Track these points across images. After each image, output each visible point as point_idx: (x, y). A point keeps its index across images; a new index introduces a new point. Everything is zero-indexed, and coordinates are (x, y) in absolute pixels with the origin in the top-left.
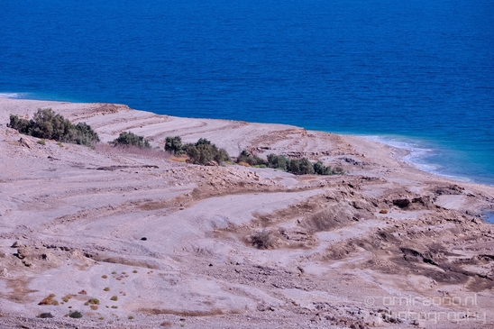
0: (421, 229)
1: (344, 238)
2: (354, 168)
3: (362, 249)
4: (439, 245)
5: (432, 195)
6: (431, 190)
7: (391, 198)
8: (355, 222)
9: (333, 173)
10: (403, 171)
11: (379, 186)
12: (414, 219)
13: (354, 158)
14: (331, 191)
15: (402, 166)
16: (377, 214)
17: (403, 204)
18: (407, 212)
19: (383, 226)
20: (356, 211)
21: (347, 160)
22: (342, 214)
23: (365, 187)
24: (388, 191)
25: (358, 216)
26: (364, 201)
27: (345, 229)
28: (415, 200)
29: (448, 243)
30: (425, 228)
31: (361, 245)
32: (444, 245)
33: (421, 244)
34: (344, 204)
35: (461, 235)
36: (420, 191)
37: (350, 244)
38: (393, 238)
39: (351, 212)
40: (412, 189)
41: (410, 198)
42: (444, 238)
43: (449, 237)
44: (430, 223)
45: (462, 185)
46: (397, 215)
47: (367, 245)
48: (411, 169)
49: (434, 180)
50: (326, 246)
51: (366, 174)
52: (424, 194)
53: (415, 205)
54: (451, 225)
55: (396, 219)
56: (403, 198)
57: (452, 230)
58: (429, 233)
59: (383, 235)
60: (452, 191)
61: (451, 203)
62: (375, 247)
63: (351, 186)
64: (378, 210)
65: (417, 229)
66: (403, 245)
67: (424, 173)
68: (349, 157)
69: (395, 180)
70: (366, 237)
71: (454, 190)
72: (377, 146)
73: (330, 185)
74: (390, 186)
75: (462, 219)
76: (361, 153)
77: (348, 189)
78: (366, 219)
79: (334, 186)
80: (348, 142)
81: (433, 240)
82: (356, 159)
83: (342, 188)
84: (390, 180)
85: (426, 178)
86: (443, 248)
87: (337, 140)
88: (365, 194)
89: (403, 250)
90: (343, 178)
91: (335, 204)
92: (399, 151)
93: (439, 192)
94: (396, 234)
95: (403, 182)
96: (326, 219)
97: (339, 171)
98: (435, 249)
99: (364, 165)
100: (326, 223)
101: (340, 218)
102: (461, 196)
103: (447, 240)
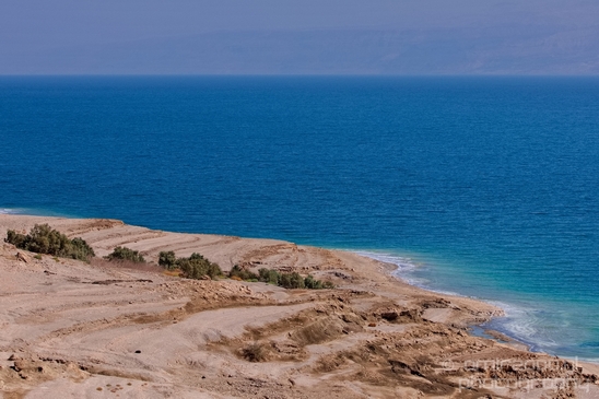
0: (408, 342)
1: (334, 351)
2: (344, 282)
3: (351, 362)
4: (426, 358)
5: (420, 308)
6: (418, 304)
7: (379, 311)
8: (344, 335)
9: (323, 287)
10: (391, 285)
11: (367, 300)
12: (402, 332)
13: (343, 272)
14: (321, 305)
15: (390, 281)
16: (366, 327)
17: (391, 318)
18: (396, 325)
19: (371, 339)
20: (346, 325)
21: (336, 275)
22: (331, 327)
23: (354, 301)
24: (377, 305)
25: (348, 329)
26: (354, 315)
27: (335, 342)
28: (403, 314)
29: (434, 355)
30: (412, 341)
31: (351, 358)
32: (431, 357)
33: (409, 356)
34: (334, 317)
35: (448, 347)
36: (407, 304)
37: (340, 356)
38: (381, 350)
39: (340, 325)
40: (400, 303)
41: (398, 311)
42: (431, 350)
43: (435, 349)
44: (417, 336)
45: (448, 299)
46: (385, 328)
47: (356, 358)
48: (399, 283)
49: (421, 293)
50: (316, 358)
51: (355, 288)
52: (412, 307)
53: (402, 318)
54: (438, 337)
55: (384, 332)
56: (392, 311)
57: (439, 343)
58: (416, 346)
59: (372, 347)
60: (439, 305)
61: (437, 316)
62: (364, 359)
63: (341, 300)
64: (367, 323)
65: (405, 341)
66: (391, 358)
67: (412, 287)
68: (338, 271)
69: (383, 294)
70: (355, 350)
71: (441, 303)
72: (366, 261)
73: (320, 299)
74: (378, 299)
75: (448, 332)
76: (350, 267)
77: (336, 303)
78: (356, 332)
79: (324, 300)
80: (338, 257)
81: (421, 352)
82: (346, 274)
83: (332, 302)
84: (379, 294)
85: (413, 292)
86: (430, 360)
87: (327, 255)
88: (354, 307)
89: (391, 362)
90: (333, 292)
91: (325, 317)
92: (387, 266)
93: (426, 306)
94: (384, 347)
95: (391, 296)
96: (316, 333)
97: (329, 285)
98: (422, 361)
99: (353, 280)
100: (316, 336)
101: (330, 332)
102: (447, 310)
103: (434, 352)
